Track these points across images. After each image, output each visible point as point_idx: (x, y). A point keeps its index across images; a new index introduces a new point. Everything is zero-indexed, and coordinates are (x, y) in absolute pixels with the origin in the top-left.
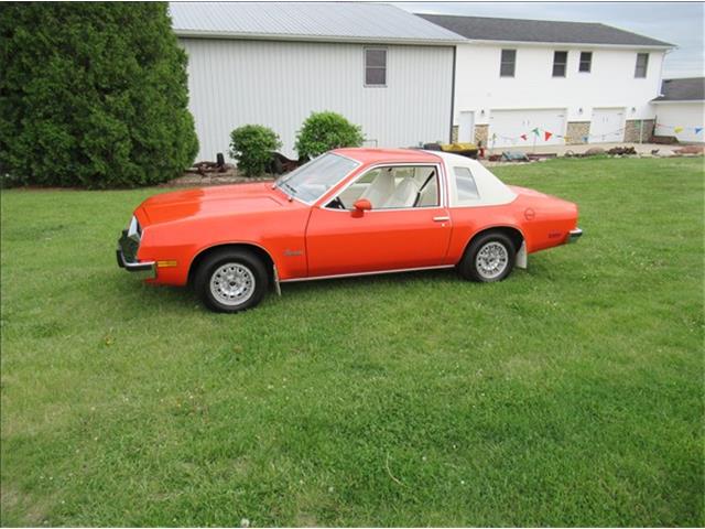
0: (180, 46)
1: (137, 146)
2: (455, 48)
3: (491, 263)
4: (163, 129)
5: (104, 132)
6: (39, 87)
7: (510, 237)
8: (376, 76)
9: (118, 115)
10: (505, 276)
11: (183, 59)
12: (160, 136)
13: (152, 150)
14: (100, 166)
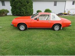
0: (32, 1)
1: (26, 12)
2: (66, 1)
3: (57, 28)
4: (29, 10)
5: (23, 11)
6: (17, 6)
7: (60, 25)
8: (55, 5)
9: (24, 9)
10: (59, 30)
11: (32, 3)
12: (28, 11)
13: (28, 13)
14: (22, 14)
